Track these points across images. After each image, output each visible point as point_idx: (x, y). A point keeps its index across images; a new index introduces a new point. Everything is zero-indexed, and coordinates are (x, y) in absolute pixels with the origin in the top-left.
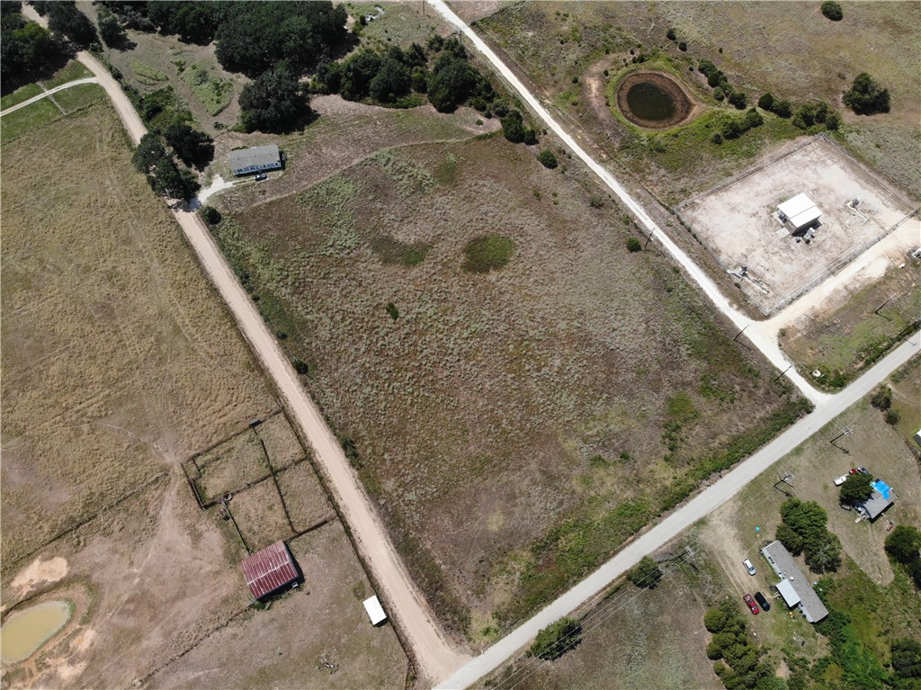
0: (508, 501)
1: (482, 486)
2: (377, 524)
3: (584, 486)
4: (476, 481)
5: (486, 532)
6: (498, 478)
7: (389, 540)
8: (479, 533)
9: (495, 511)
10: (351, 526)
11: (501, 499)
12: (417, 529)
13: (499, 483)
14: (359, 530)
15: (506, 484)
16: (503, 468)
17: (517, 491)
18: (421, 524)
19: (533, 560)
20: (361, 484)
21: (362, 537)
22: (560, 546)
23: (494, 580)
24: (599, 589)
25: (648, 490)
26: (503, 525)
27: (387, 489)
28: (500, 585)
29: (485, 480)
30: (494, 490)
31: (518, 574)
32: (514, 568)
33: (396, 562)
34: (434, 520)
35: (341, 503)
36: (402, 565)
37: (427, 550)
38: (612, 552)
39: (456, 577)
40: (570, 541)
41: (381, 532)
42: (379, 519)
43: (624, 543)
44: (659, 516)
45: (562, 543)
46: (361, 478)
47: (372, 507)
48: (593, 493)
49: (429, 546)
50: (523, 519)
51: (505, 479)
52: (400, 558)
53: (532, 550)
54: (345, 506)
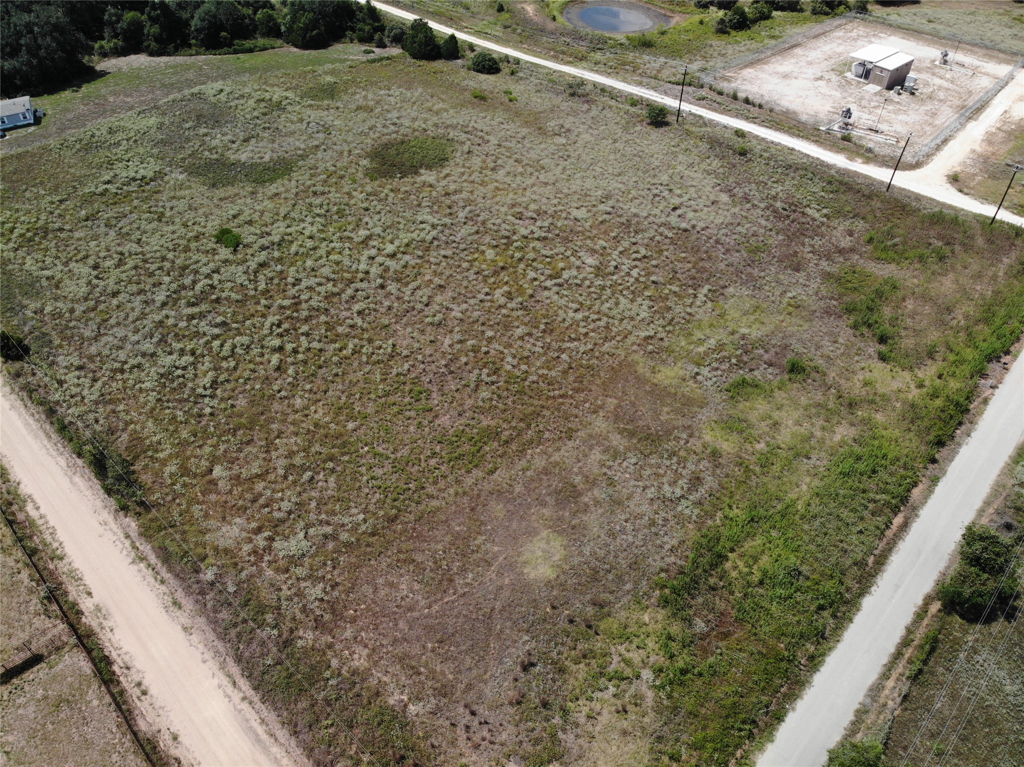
0: (560, 504)
1: (487, 487)
2: (195, 638)
3: (735, 437)
4: (469, 481)
5: (523, 587)
6: (523, 463)
7: (235, 670)
8: (506, 593)
9: (532, 533)
10: (114, 655)
11: (544, 504)
12: (319, 624)
13: (528, 473)
14: (140, 662)
15: (546, 472)
16: (531, 442)
17: (578, 479)
18: (333, 607)
19: (676, 629)
20: (146, 548)
21: (146, 683)
22: (734, 574)
23: (581, 711)
24: (885, 660)
25: (879, 417)
26: (565, 559)
27: (222, 543)
28: (604, 719)
29: (492, 472)
30: (518, 489)
31: (647, 674)
32: (628, 662)
33: (260, 730)
34: (368, 590)
35: (86, 605)
36: (282, 734)
37: (355, 672)
38: (871, 560)
39: (460, 732)
40: (756, 559)
41: (208, 655)
42: (201, 621)
43: (889, 533)
44: (934, 461)
45: (735, 566)
46: (146, 533)
47: (180, 595)
48: (761, 446)
49: (360, 659)
50: (612, 534)
51: (540, 463)
52: (271, 717)
53: (665, 602)
54: (98, 608)
